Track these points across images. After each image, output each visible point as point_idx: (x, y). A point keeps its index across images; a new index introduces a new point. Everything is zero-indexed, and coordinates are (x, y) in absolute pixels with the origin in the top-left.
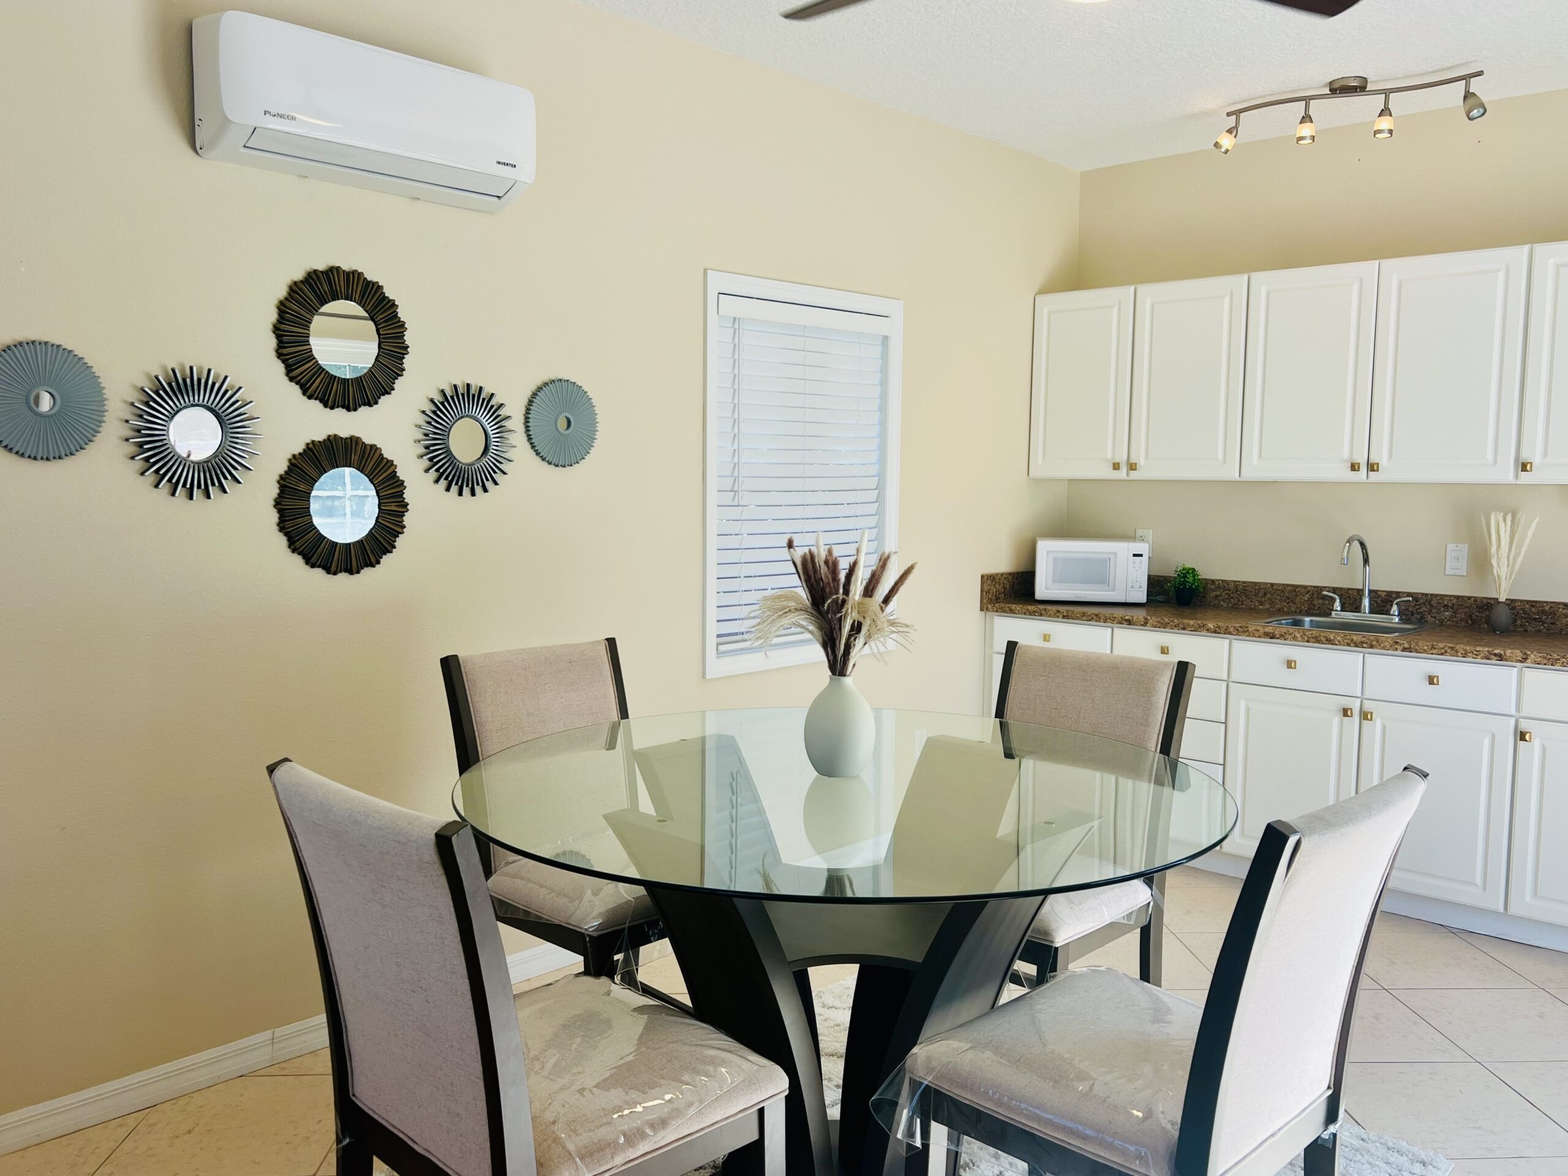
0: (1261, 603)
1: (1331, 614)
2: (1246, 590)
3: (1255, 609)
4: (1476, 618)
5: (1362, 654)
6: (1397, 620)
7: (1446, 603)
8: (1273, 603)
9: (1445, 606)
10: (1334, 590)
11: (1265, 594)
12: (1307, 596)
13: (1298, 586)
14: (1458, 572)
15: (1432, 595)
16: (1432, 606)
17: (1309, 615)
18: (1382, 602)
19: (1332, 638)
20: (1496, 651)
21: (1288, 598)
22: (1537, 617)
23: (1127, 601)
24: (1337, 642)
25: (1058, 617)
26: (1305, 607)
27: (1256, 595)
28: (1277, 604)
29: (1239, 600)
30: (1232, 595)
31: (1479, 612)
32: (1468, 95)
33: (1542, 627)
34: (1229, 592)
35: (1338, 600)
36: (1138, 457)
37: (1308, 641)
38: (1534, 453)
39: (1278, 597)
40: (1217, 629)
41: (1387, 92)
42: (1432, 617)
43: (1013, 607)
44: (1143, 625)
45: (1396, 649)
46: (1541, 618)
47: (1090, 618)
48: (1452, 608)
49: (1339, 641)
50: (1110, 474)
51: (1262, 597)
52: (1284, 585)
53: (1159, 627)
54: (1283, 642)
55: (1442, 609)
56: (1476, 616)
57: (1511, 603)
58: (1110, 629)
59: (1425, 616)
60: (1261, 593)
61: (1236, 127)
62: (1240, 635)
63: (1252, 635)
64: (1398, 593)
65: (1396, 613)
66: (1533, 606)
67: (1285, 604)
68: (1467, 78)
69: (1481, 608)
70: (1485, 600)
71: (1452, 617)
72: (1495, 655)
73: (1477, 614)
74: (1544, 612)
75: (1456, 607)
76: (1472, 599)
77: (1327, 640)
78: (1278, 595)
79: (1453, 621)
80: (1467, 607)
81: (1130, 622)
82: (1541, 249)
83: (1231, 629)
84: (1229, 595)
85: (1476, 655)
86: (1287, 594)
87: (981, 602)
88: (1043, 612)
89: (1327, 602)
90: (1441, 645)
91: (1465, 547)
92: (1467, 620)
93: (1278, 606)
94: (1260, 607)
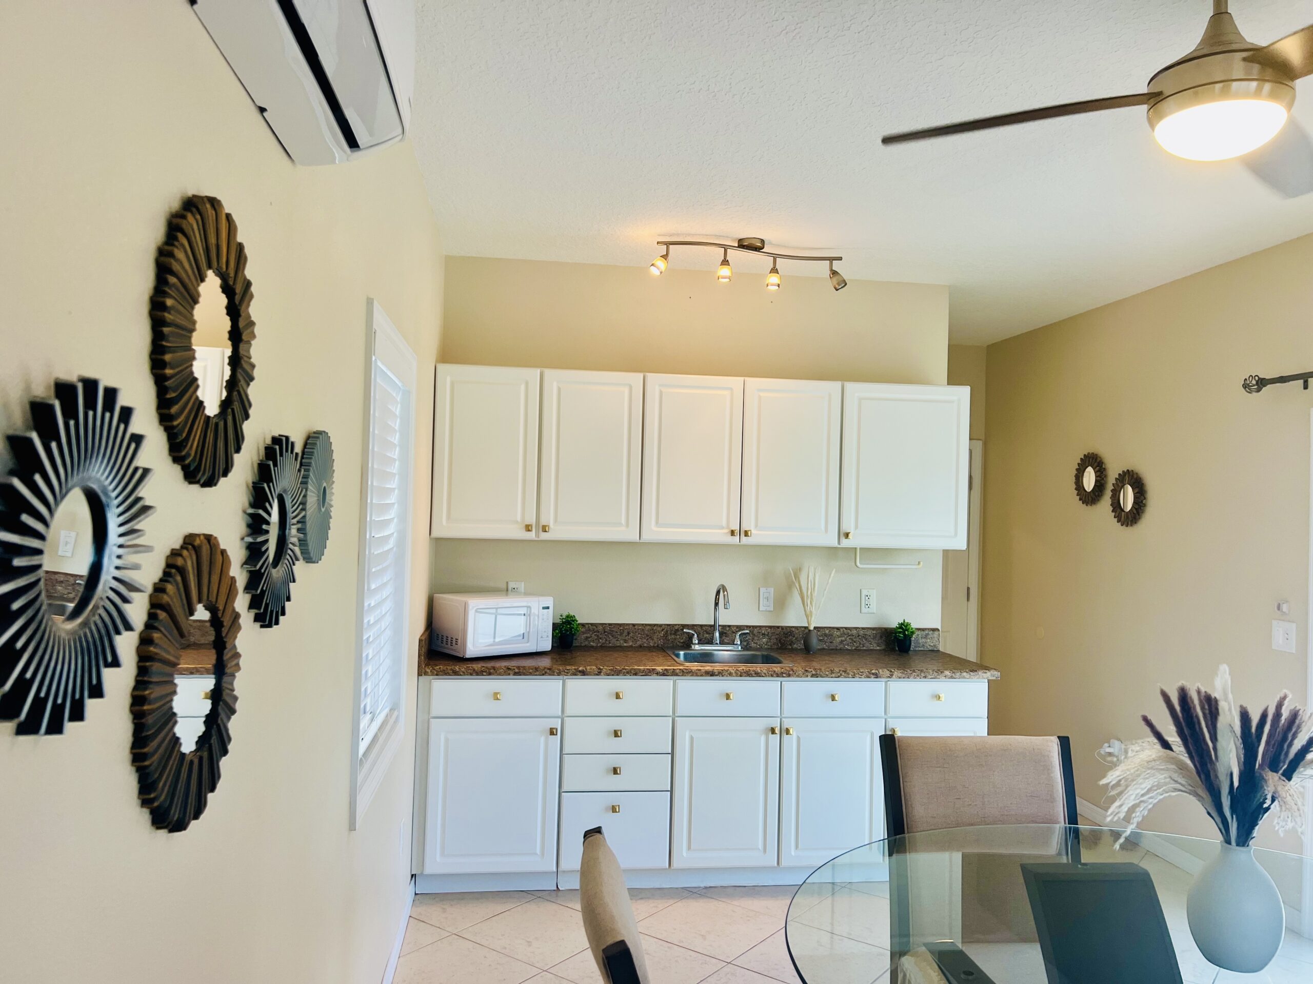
0: (626, 641)
2: (613, 631)
3: (620, 647)
4: (783, 642)
5: (780, 682)
6: (740, 648)
7: (763, 632)
9: (763, 634)
10: (692, 627)
11: (629, 633)
12: (662, 632)
13: (655, 625)
14: (768, 609)
16: (754, 635)
18: (727, 634)
19: (759, 671)
20: (874, 672)
21: (648, 636)
23: (538, 651)
25: (509, 674)
27: (621, 634)
28: (639, 641)
29: (606, 641)
30: (600, 636)
31: (785, 637)
32: (833, 272)
34: (597, 634)
35: (696, 636)
36: (548, 518)
37: (741, 676)
38: (849, 525)
39: (639, 635)
40: (665, 672)
41: (777, 256)
43: (457, 668)
44: (597, 675)
45: (807, 676)
46: (823, 639)
47: (543, 672)
48: (768, 635)
49: (763, 673)
50: (521, 535)
51: (626, 636)
52: (643, 624)
53: (613, 675)
55: (761, 637)
56: (783, 640)
58: (561, 681)
60: (625, 634)
61: (666, 255)
62: (685, 676)
63: (695, 675)
64: (737, 627)
65: (739, 643)
66: (819, 631)
67: (645, 640)
68: (834, 259)
69: (786, 634)
70: (788, 628)
71: (767, 642)
72: (873, 674)
73: (784, 639)
74: (826, 635)
75: (770, 635)
76: (780, 628)
78: (639, 634)
79: (769, 645)
80: (777, 634)
81: (584, 673)
82: (850, 385)
84: (598, 636)
85: (861, 675)
86: (646, 632)
87: (419, 666)
88: (492, 671)
89: (678, 637)
91: (772, 590)
92: (778, 644)
93: (639, 643)
94: (625, 644)
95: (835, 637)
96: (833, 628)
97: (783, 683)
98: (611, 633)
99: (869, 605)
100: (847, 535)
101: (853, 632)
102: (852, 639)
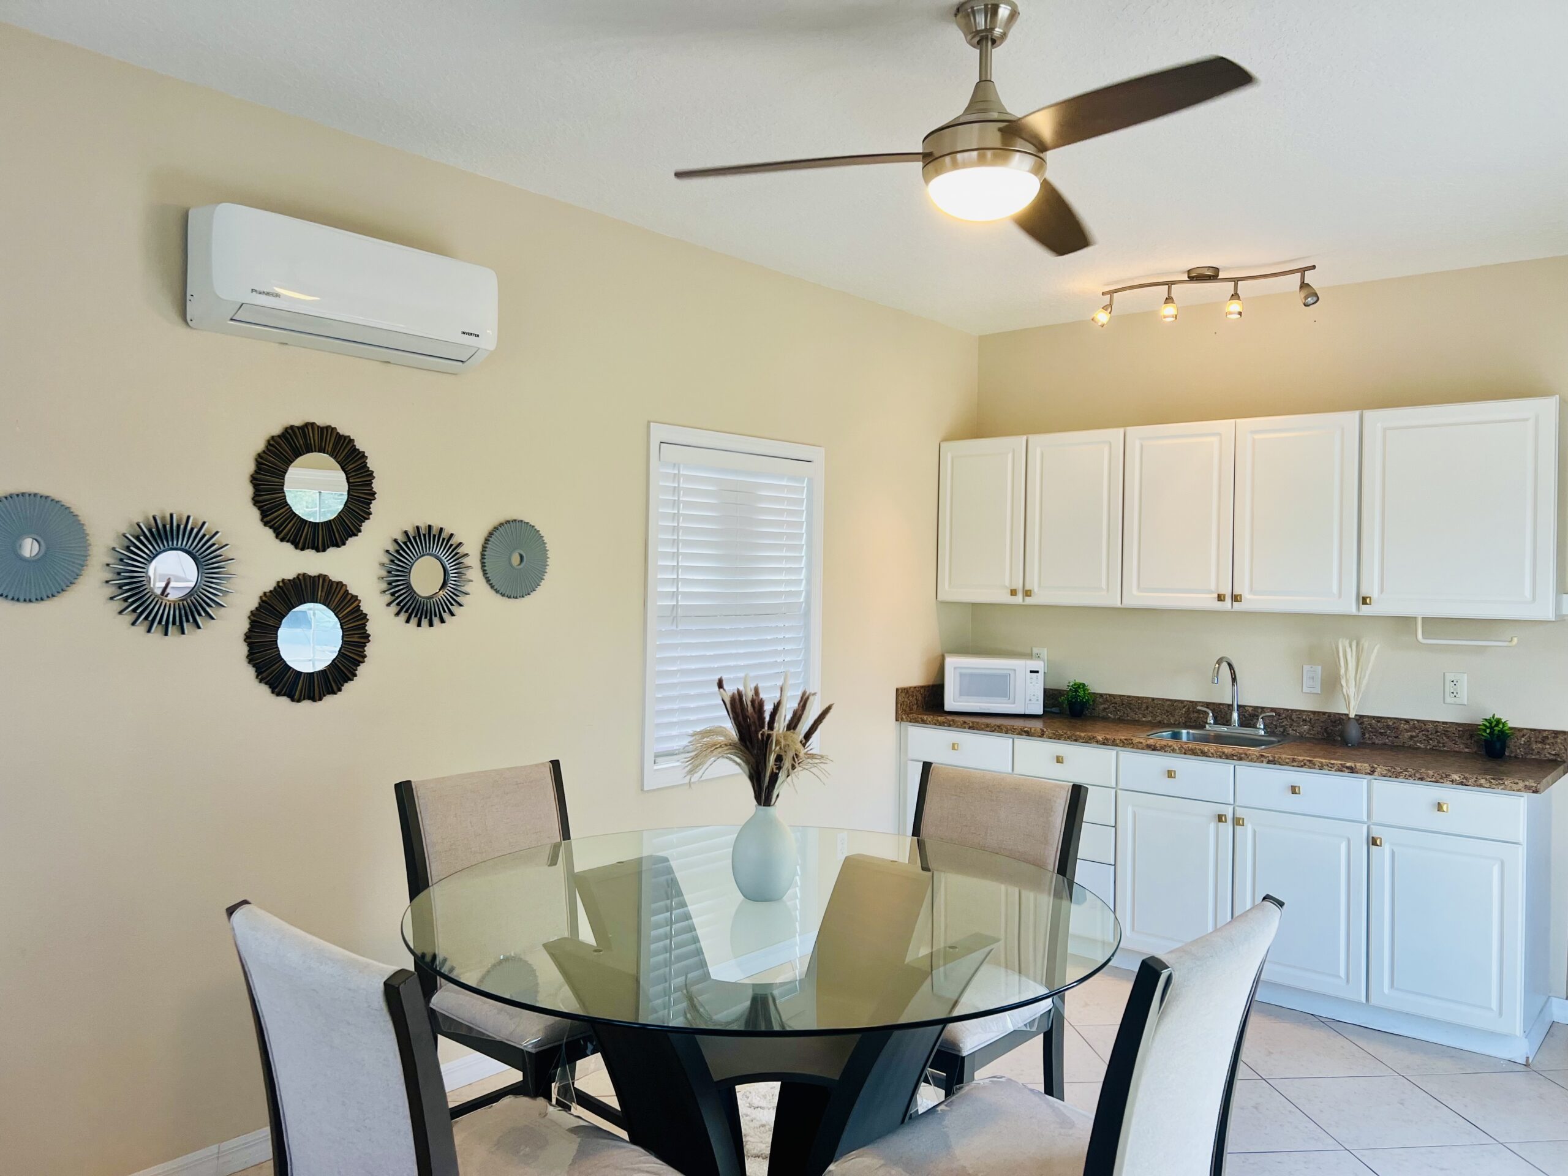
0: (1144, 716)
1: (1205, 727)
2: (1131, 704)
3: (1138, 721)
4: (1330, 731)
5: (1233, 766)
6: (1262, 733)
7: (1304, 717)
8: (1154, 716)
9: (1304, 720)
10: (1208, 705)
11: (1147, 707)
12: (1184, 709)
13: (1176, 701)
14: (1315, 691)
15: (1292, 710)
16: (1293, 720)
17: (1186, 727)
18: (1249, 716)
19: (1206, 750)
20: (1348, 764)
22: (1383, 731)
23: (1026, 713)
24: (1211, 755)
25: (965, 728)
26: (1183, 720)
27: (1140, 708)
28: (1158, 716)
29: (1124, 713)
30: (1118, 708)
31: (1333, 726)
32: (1304, 285)
33: (1387, 741)
34: (1116, 705)
35: (1211, 714)
36: (1033, 584)
37: (1185, 754)
38: (1371, 589)
39: (1159, 710)
40: (1105, 741)
41: (1236, 280)
42: (1293, 730)
43: (925, 718)
44: (1040, 737)
45: (1262, 762)
46: (1385, 732)
47: (993, 729)
48: (1310, 722)
49: (1212, 754)
50: (1006, 598)
51: (1145, 710)
52: (1163, 699)
53: (1055, 739)
54: (1163, 753)
55: (1302, 723)
57: (1360, 718)
58: (1011, 740)
59: (1287, 729)
60: (1144, 706)
61: (1111, 305)
62: (1125, 747)
63: (1136, 747)
64: (1263, 708)
65: (1262, 727)
66: (1378, 722)
67: (1165, 717)
68: (1303, 271)
69: (1335, 722)
70: (1337, 716)
71: (1309, 730)
72: (1346, 767)
73: (1331, 728)
74: (1388, 727)
75: (1313, 721)
76: (1327, 715)
77: (1202, 753)
78: (1158, 709)
79: (1311, 734)
80: (1322, 722)
81: (1028, 734)
82: (1369, 415)
83: (1118, 741)
84: (1116, 708)
85: (1331, 767)
86: (1166, 708)
87: (896, 713)
88: (951, 723)
89: (1202, 716)
90: (1301, 758)
91: (1319, 669)
92: (1323, 734)
93: (1159, 719)
94: (1144, 719)
95: (1401, 731)
96: (1401, 719)
97: (1236, 766)
98: (1129, 705)
99: (1455, 694)
100: (1368, 601)
101: (1427, 727)
102: (1427, 736)
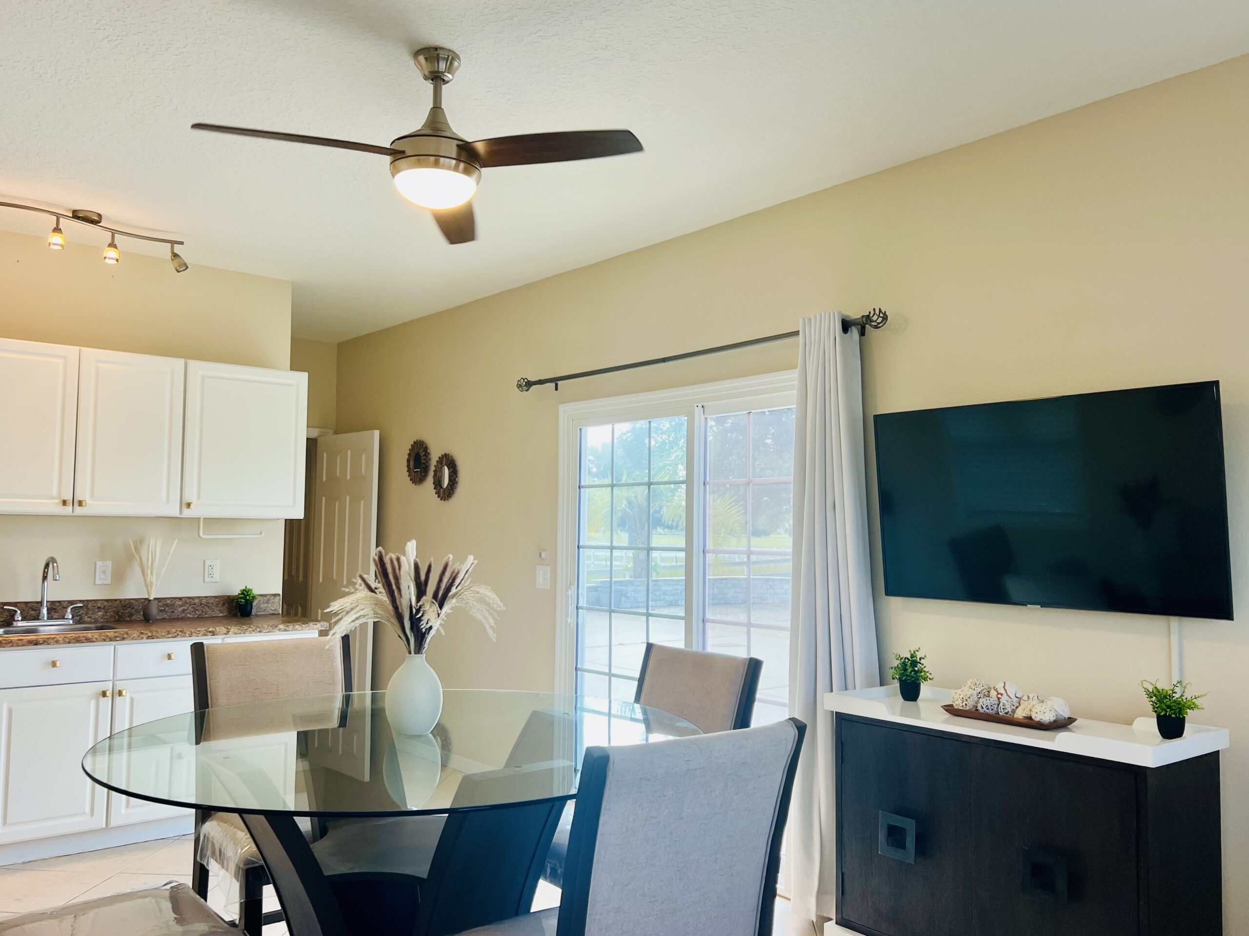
1: (13, 624)
4: (121, 614)
5: (114, 646)
6: (71, 622)
7: (97, 605)
9: (99, 608)
10: (15, 604)
14: (105, 582)
15: (87, 601)
16: (88, 609)
18: (56, 609)
19: (90, 637)
22: (163, 608)
24: (94, 640)
31: (124, 610)
32: (174, 254)
33: (166, 616)
35: (18, 612)
37: (69, 643)
38: (190, 495)
41: (114, 232)
42: (88, 617)
45: (142, 638)
46: (165, 610)
48: (104, 608)
49: (96, 639)
55: (97, 610)
56: (121, 613)
57: (158, 600)
59: (83, 618)
65: (70, 617)
66: (160, 602)
68: (173, 243)
69: (125, 606)
70: (127, 601)
71: (103, 615)
73: (122, 611)
74: (167, 605)
75: (106, 608)
76: (118, 601)
79: (105, 619)
80: (115, 607)
82: (194, 363)
85: (198, 634)
90: (174, 630)
91: (109, 563)
92: (115, 617)
95: (176, 607)
96: (175, 598)
97: (117, 647)
99: (212, 575)
100: (189, 505)
101: (195, 601)
102: (194, 608)
